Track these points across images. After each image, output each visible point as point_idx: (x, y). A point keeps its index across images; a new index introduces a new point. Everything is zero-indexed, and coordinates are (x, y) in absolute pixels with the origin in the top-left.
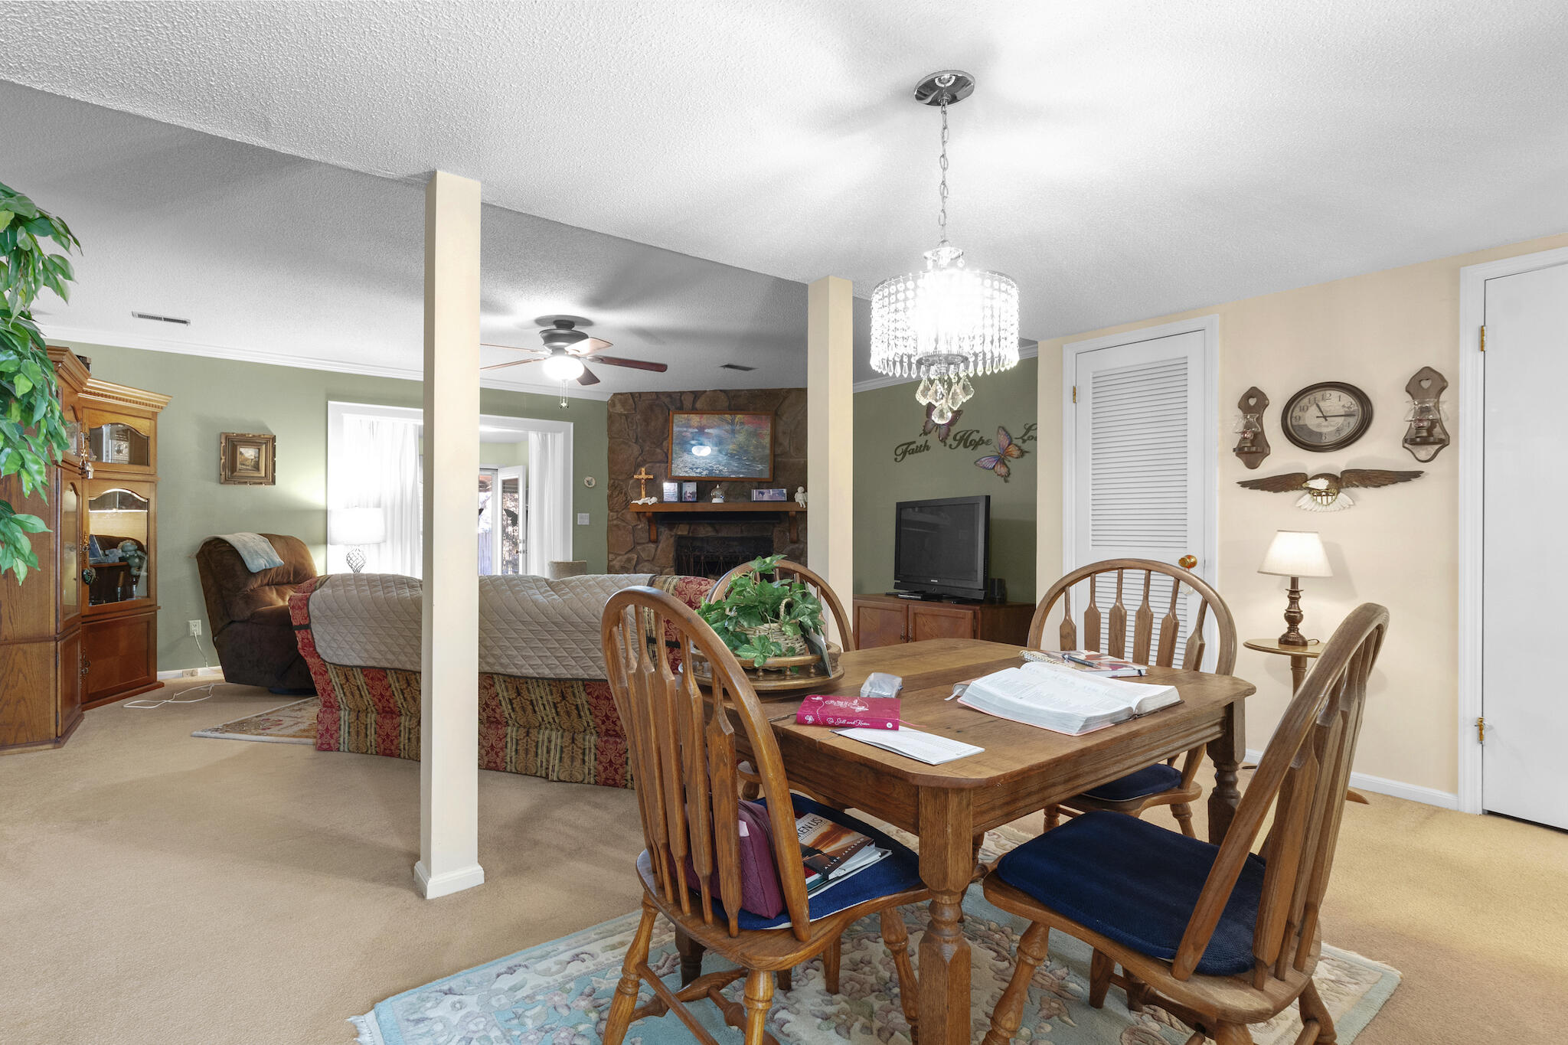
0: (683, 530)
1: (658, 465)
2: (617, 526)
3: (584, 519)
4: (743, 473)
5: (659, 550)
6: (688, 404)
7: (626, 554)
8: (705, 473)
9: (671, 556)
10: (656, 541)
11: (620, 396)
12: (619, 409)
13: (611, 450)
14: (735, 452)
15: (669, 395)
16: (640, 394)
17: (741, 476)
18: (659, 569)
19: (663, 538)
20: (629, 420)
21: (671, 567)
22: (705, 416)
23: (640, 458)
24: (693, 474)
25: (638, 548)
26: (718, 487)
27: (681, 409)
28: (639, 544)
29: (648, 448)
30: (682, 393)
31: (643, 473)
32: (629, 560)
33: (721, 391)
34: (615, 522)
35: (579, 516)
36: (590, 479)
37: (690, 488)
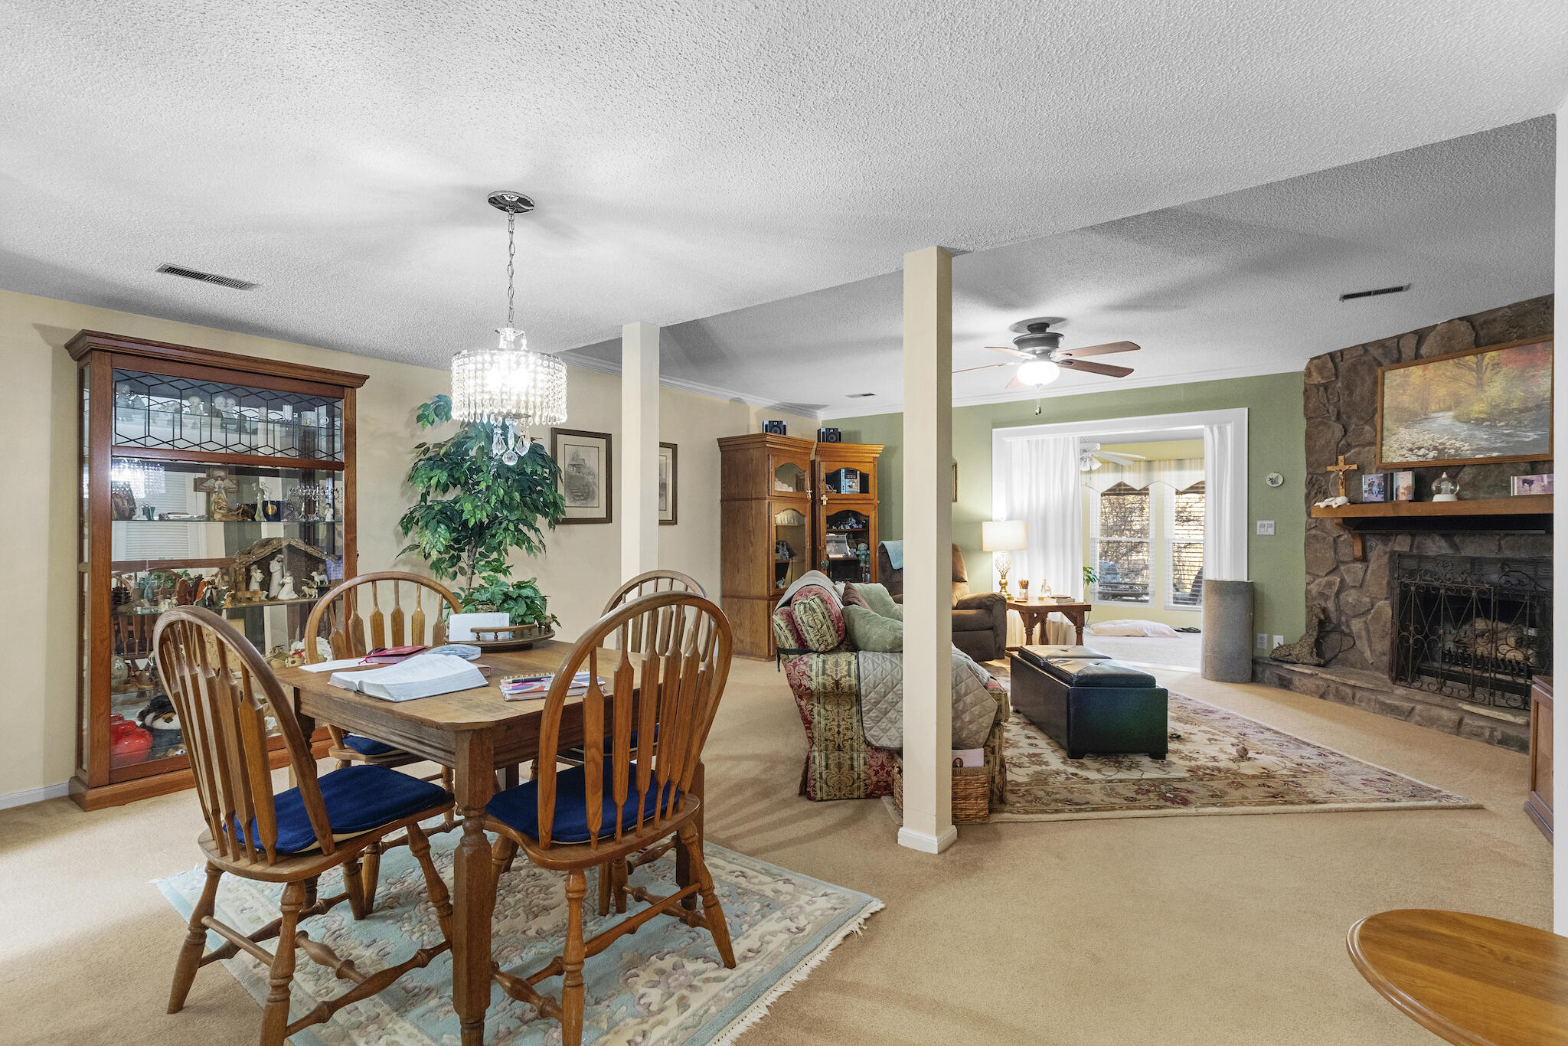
0: (1402, 544)
1: (1367, 449)
2: (1315, 536)
3: (1266, 528)
4: (1495, 449)
5: (1369, 571)
6: (1408, 351)
7: (1326, 575)
8: (1431, 455)
9: (1385, 582)
10: (1364, 559)
11: (1316, 361)
12: (1316, 378)
13: (1308, 436)
14: (1482, 416)
15: (1380, 344)
16: (1342, 352)
17: (1495, 454)
18: (1368, 600)
19: (1373, 555)
20: (1329, 391)
21: (1386, 599)
22: (1431, 366)
23: (1342, 442)
24: (1413, 459)
25: (1342, 568)
26: (1444, 476)
27: (1399, 362)
28: (1343, 562)
29: (1353, 426)
30: (1399, 337)
31: (1341, 464)
32: (1330, 584)
33: (1460, 319)
34: (1313, 532)
35: (1259, 523)
36: (1275, 475)
37: (1404, 482)
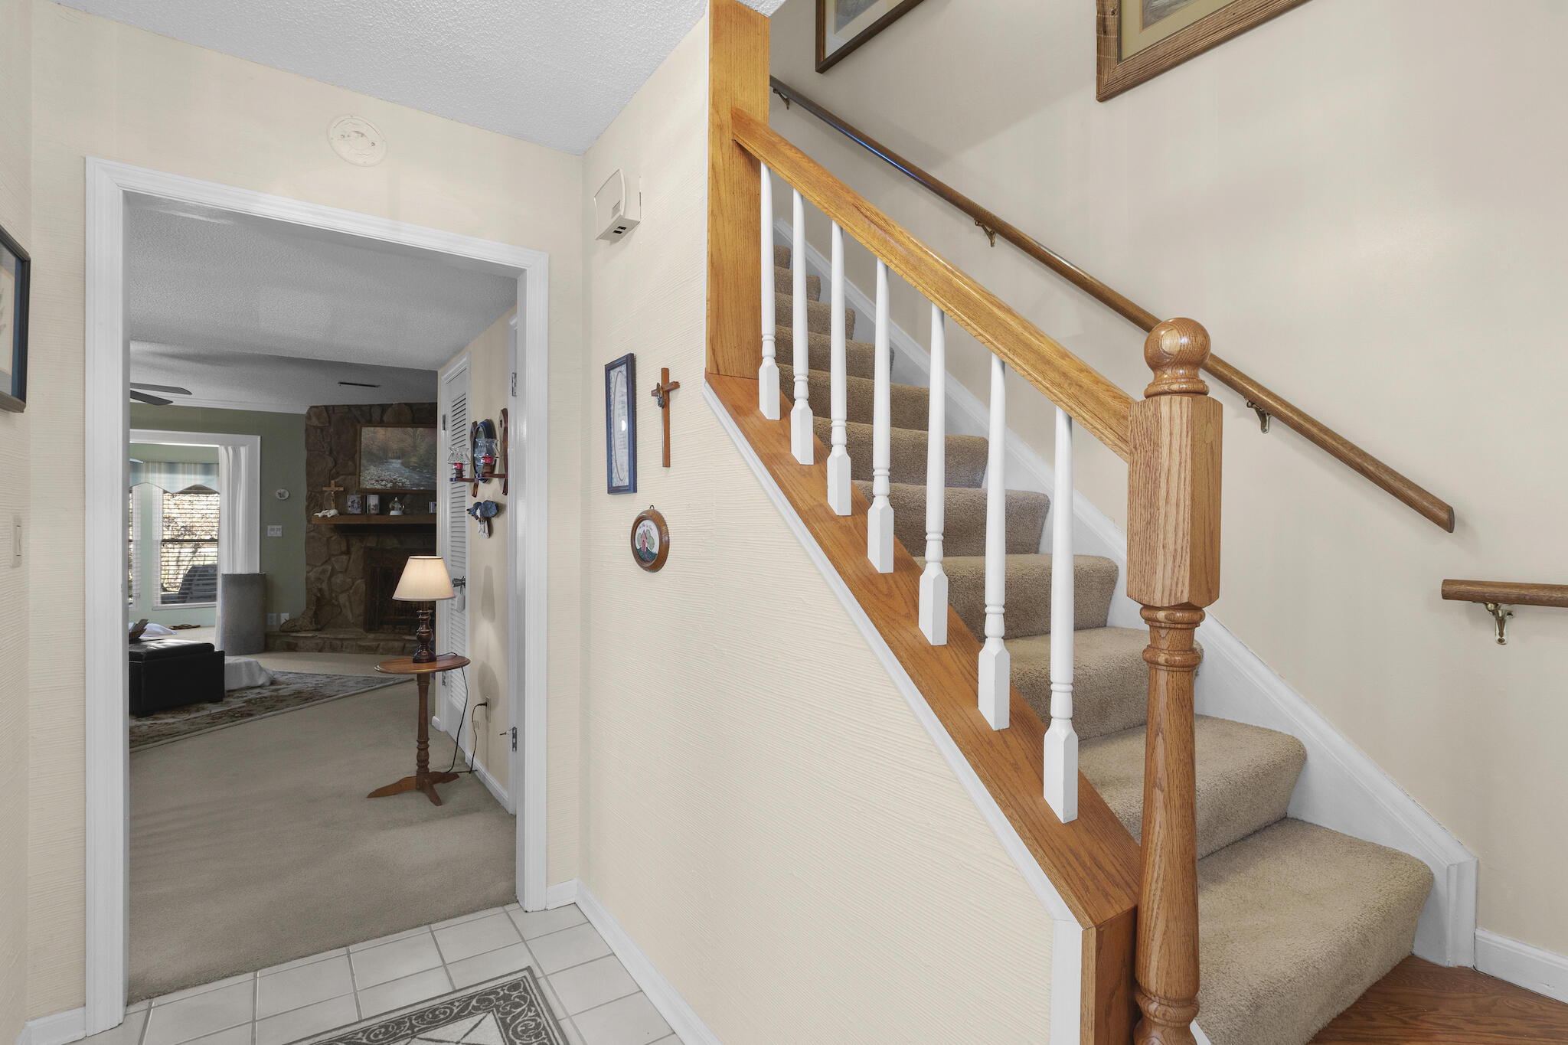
0: (371, 542)
1: (350, 477)
2: (313, 537)
3: (275, 531)
4: (423, 486)
5: (351, 560)
6: (376, 416)
7: (322, 565)
8: (389, 485)
9: (361, 567)
10: (348, 552)
11: (315, 410)
12: (315, 422)
13: (308, 464)
14: (416, 465)
15: (359, 407)
16: (333, 407)
17: (422, 488)
18: (350, 580)
19: (353, 550)
20: (324, 433)
21: (362, 578)
22: (389, 429)
23: (334, 470)
24: (378, 487)
25: (333, 559)
26: (396, 499)
27: (370, 423)
28: (334, 555)
29: (341, 461)
30: (371, 406)
31: (333, 486)
32: (324, 572)
33: (406, 404)
34: (312, 534)
35: (269, 527)
36: (282, 491)
37: (373, 501)
